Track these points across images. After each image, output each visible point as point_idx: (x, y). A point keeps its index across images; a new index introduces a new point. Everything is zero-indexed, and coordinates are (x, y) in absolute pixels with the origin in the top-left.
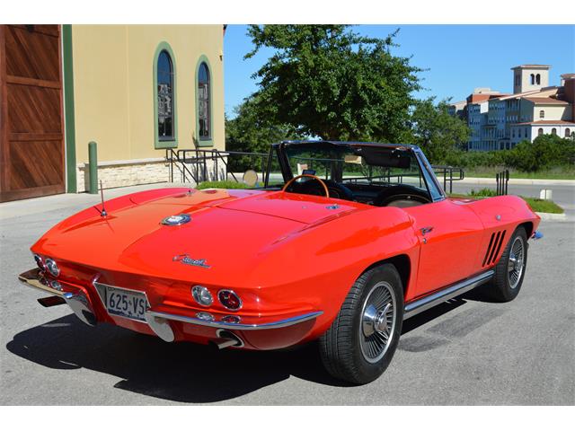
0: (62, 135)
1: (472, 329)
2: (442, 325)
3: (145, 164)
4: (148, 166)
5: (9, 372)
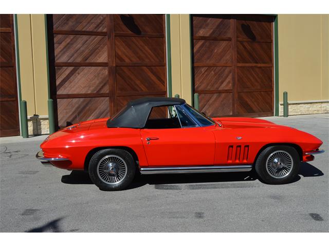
0: (273, 89)
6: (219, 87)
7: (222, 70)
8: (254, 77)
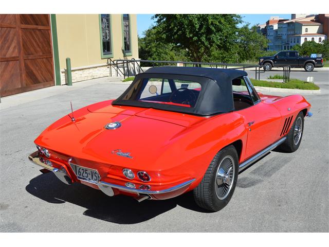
0: (52, 55)
1: (275, 172)
2: (258, 169)
3: (96, 67)
4: (98, 68)
5: (27, 207)
6: (6, 53)
7: (7, 32)
8: (36, 41)
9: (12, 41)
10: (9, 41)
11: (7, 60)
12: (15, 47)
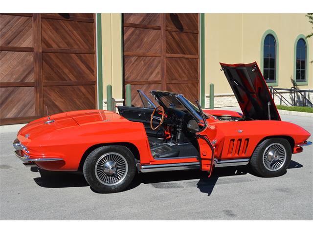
0: (198, 81)
6: (149, 78)
7: (151, 60)
8: (181, 68)
9: (156, 67)
10: (153, 67)
11: (149, 83)
12: (158, 73)
